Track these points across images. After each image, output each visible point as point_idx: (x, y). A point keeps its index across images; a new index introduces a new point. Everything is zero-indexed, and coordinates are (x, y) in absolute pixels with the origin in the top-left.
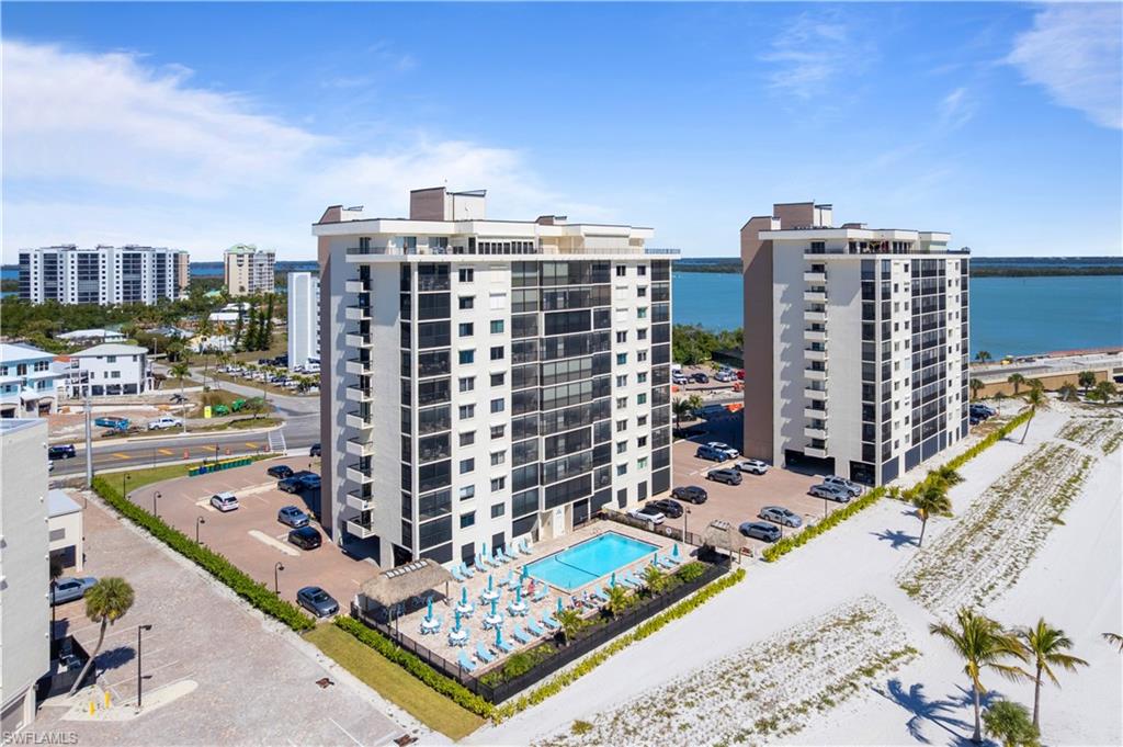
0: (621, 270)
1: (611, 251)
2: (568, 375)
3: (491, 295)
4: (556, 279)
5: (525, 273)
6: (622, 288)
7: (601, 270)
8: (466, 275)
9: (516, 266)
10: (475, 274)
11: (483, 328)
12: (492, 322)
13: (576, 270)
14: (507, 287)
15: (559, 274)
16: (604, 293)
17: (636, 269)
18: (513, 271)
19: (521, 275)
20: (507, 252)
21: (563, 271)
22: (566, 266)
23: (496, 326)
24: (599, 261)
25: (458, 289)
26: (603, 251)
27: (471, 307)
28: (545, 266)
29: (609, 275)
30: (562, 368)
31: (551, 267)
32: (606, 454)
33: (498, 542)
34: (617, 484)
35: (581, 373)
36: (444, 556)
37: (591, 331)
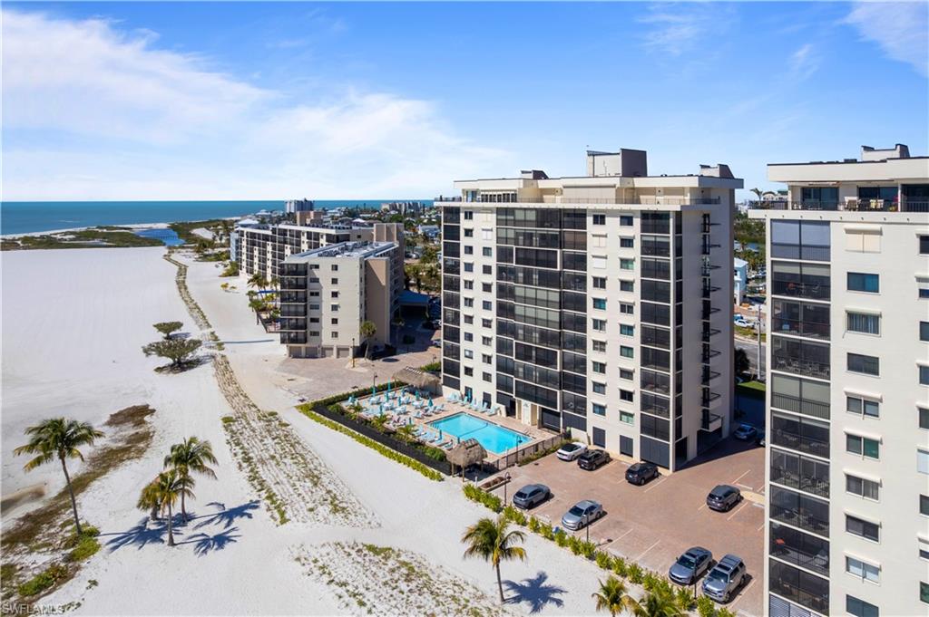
0: (600, 219)
1: (588, 201)
2: (536, 301)
3: (483, 230)
4: (525, 222)
5: (505, 216)
6: (599, 236)
7: (577, 217)
8: (469, 215)
9: (499, 211)
10: (474, 215)
11: (478, 251)
12: (484, 248)
13: (546, 217)
14: (493, 225)
15: (528, 218)
16: (579, 239)
17: (619, 219)
18: (498, 214)
19: (504, 217)
20: (499, 201)
21: (532, 216)
22: (534, 212)
23: (487, 251)
24: (575, 210)
25: (464, 224)
26: (578, 201)
27: (472, 236)
28: (517, 212)
29: (585, 223)
30: (531, 293)
31: (522, 212)
32: (580, 385)
33: (487, 398)
34: (593, 420)
35: (548, 303)
36: (456, 385)
37: (558, 269)
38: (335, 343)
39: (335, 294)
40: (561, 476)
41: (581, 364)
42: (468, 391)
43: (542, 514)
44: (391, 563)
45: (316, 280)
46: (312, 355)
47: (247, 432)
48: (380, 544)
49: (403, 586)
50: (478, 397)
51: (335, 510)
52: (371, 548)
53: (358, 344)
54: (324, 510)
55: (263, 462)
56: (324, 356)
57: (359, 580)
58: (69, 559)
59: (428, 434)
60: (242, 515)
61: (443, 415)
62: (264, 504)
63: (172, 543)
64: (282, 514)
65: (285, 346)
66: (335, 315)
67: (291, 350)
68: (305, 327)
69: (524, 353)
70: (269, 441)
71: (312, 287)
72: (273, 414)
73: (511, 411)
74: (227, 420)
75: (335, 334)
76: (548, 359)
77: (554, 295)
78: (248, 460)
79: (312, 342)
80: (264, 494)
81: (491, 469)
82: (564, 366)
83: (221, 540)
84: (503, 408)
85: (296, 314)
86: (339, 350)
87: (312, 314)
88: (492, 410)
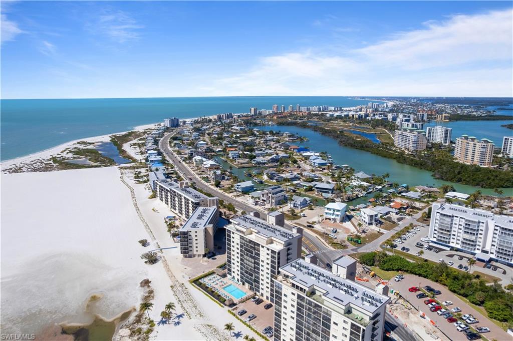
0: (263, 247)
1: (260, 241)
2: (249, 261)
3: (236, 238)
6: (263, 251)
7: (258, 245)
11: (235, 243)
13: (251, 242)
14: (239, 238)
16: (258, 250)
17: (266, 248)
18: (240, 236)
19: (241, 238)
21: (248, 240)
23: (237, 244)
24: (257, 243)
26: (258, 241)
27: (234, 239)
29: (260, 247)
30: (248, 259)
32: (258, 282)
33: (238, 280)
34: (261, 291)
35: (251, 262)
36: (231, 275)
37: (254, 255)
38: (197, 253)
39: (196, 240)
40: (251, 306)
41: (258, 278)
42: (234, 277)
43: (243, 318)
44: (212, 329)
45: (190, 236)
46: (190, 257)
47: (178, 291)
48: (210, 324)
49: (214, 333)
50: (236, 279)
51: (201, 316)
52: (208, 325)
53: (204, 254)
54: (198, 316)
55: (183, 301)
56: (194, 257)
57: (206, 332)
58: (151, 326)
59: (223, 292)
60: (181, 317)
61: (227, 285)
62: (185, 314)
63: (169, 324)
64: (190, 317)
65: (182, 255)
66: (197, 245)
67: (184, 256)
68: (188, 249)
69: (246, 272)
70: (183, 295)
71: (189, 237)
72: (183, 284)
73: (244, 284)
74: (172, 287)
75: (197, 251)
76: (251, 275)
77: (253, 261)
78: (180, 301)
79: (190, 253)
80: (185, 311)
81: (235, 304)
82: (255, 277)
83: (178, 323)
84: (242, 283)
85: (185, 245)
86: (198, 255)
87: (190, 245)
88: (239, 284)
